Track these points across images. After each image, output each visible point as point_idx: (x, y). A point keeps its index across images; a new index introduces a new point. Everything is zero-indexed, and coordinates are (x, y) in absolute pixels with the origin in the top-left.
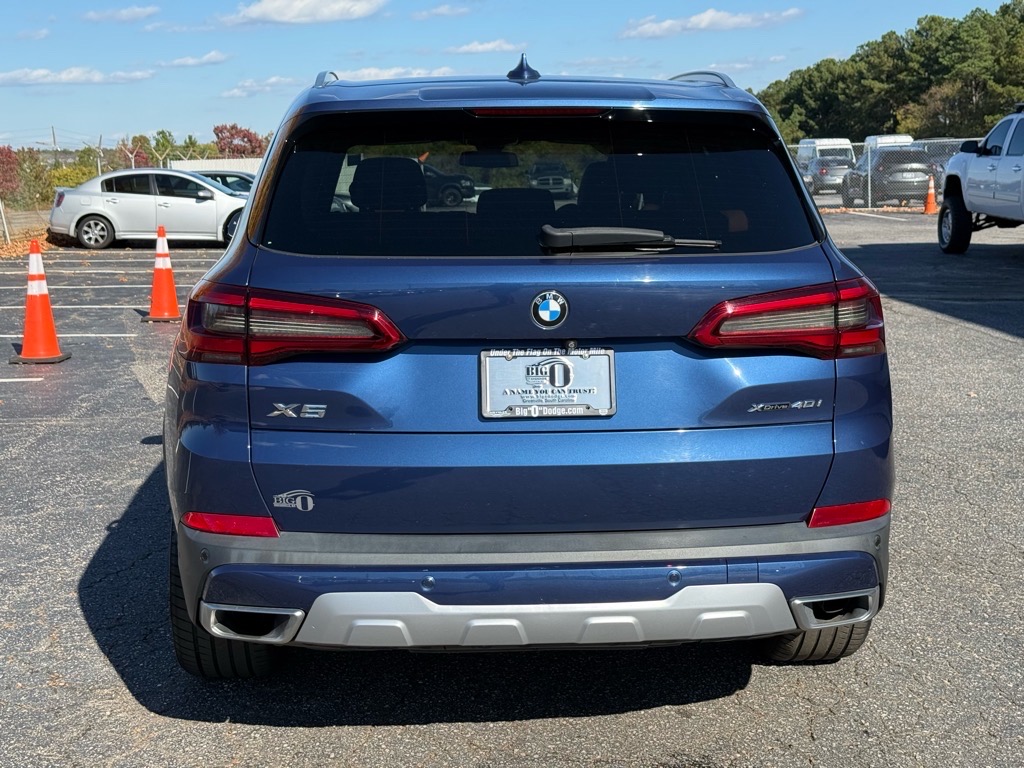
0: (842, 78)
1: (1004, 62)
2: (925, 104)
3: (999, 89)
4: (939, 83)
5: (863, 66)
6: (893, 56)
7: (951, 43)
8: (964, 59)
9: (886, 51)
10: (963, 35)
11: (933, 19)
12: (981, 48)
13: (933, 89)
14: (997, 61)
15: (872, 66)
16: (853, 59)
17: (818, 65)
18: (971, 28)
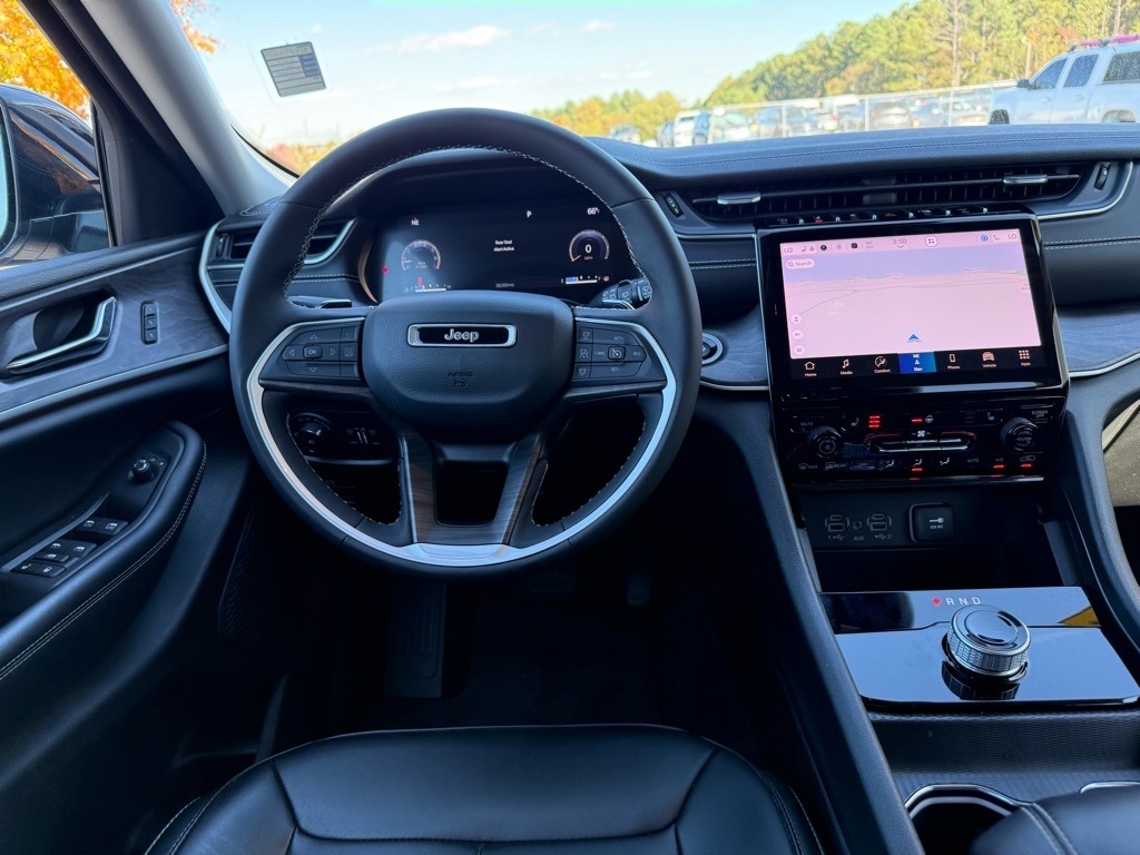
0: (790, 65)
1: (895, 47)
2: (844, 79)
3: (892, 65)
4: (853, 64)
5: (803, 57)
6: (822, 48)
7: (861, 37)
8: (869, 47)
9: (818, 45)
10: (869, 32)
11: (848, 24)
12: (879, 39)
13: (850, 69)
14: (891, 47)
15: (809, 56)
16: (796, 53)
17: (774, 60)
18: (874, 27)
